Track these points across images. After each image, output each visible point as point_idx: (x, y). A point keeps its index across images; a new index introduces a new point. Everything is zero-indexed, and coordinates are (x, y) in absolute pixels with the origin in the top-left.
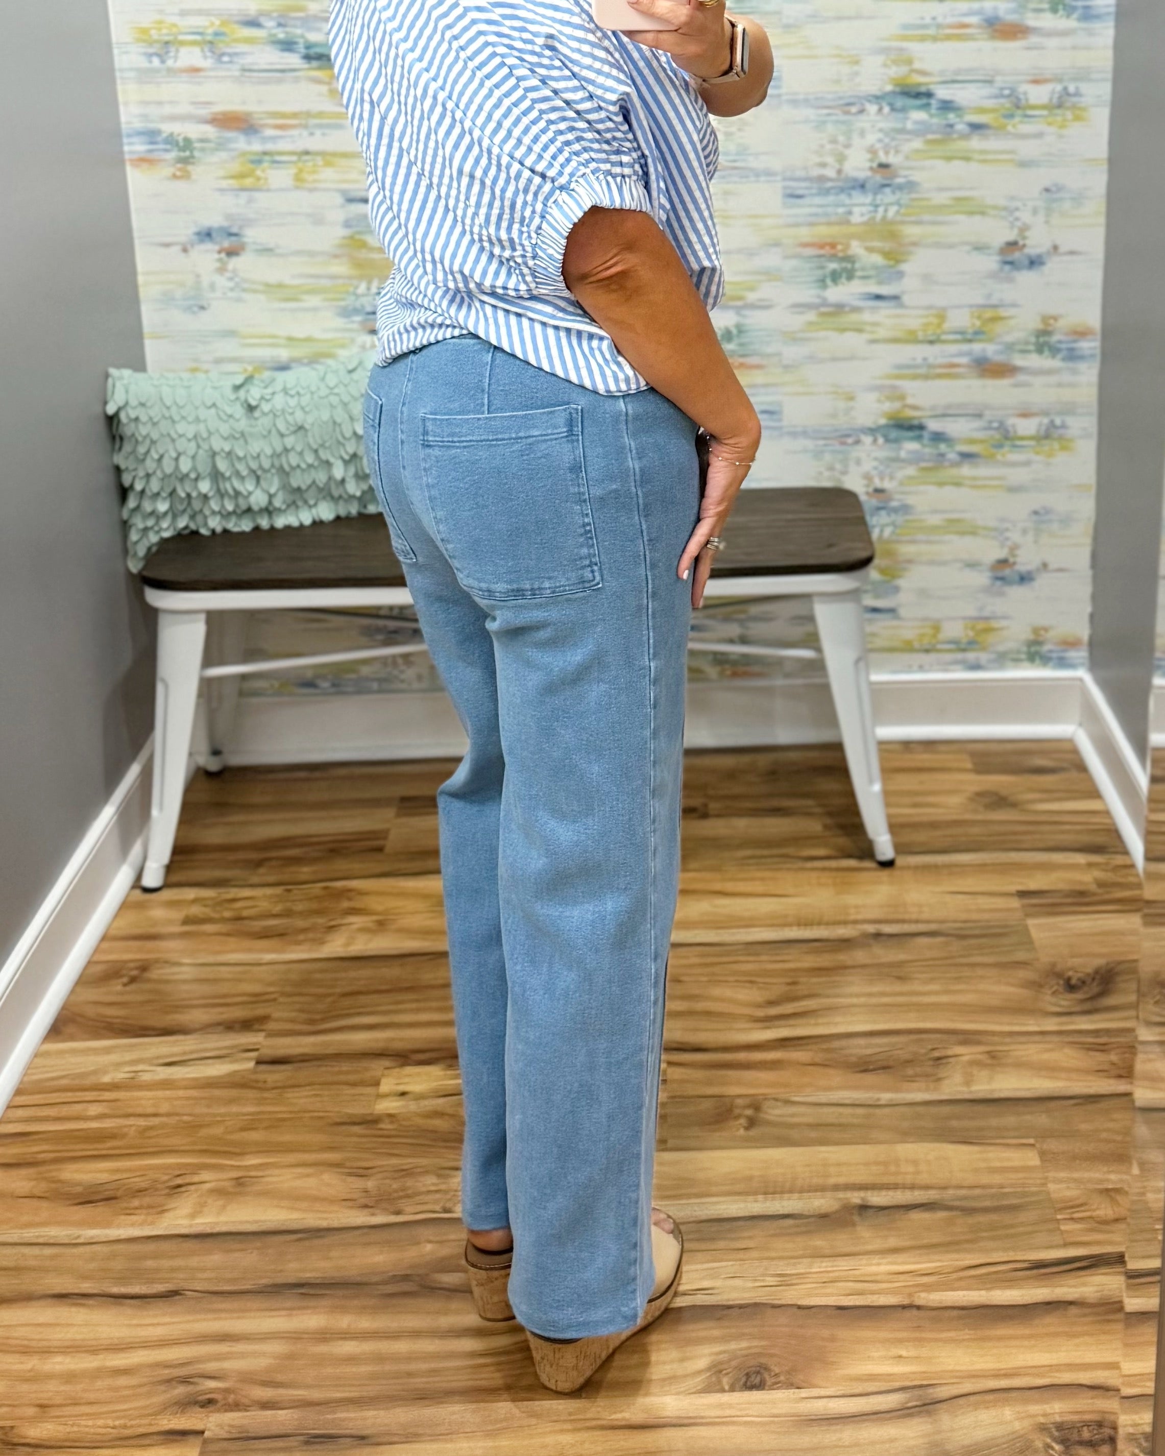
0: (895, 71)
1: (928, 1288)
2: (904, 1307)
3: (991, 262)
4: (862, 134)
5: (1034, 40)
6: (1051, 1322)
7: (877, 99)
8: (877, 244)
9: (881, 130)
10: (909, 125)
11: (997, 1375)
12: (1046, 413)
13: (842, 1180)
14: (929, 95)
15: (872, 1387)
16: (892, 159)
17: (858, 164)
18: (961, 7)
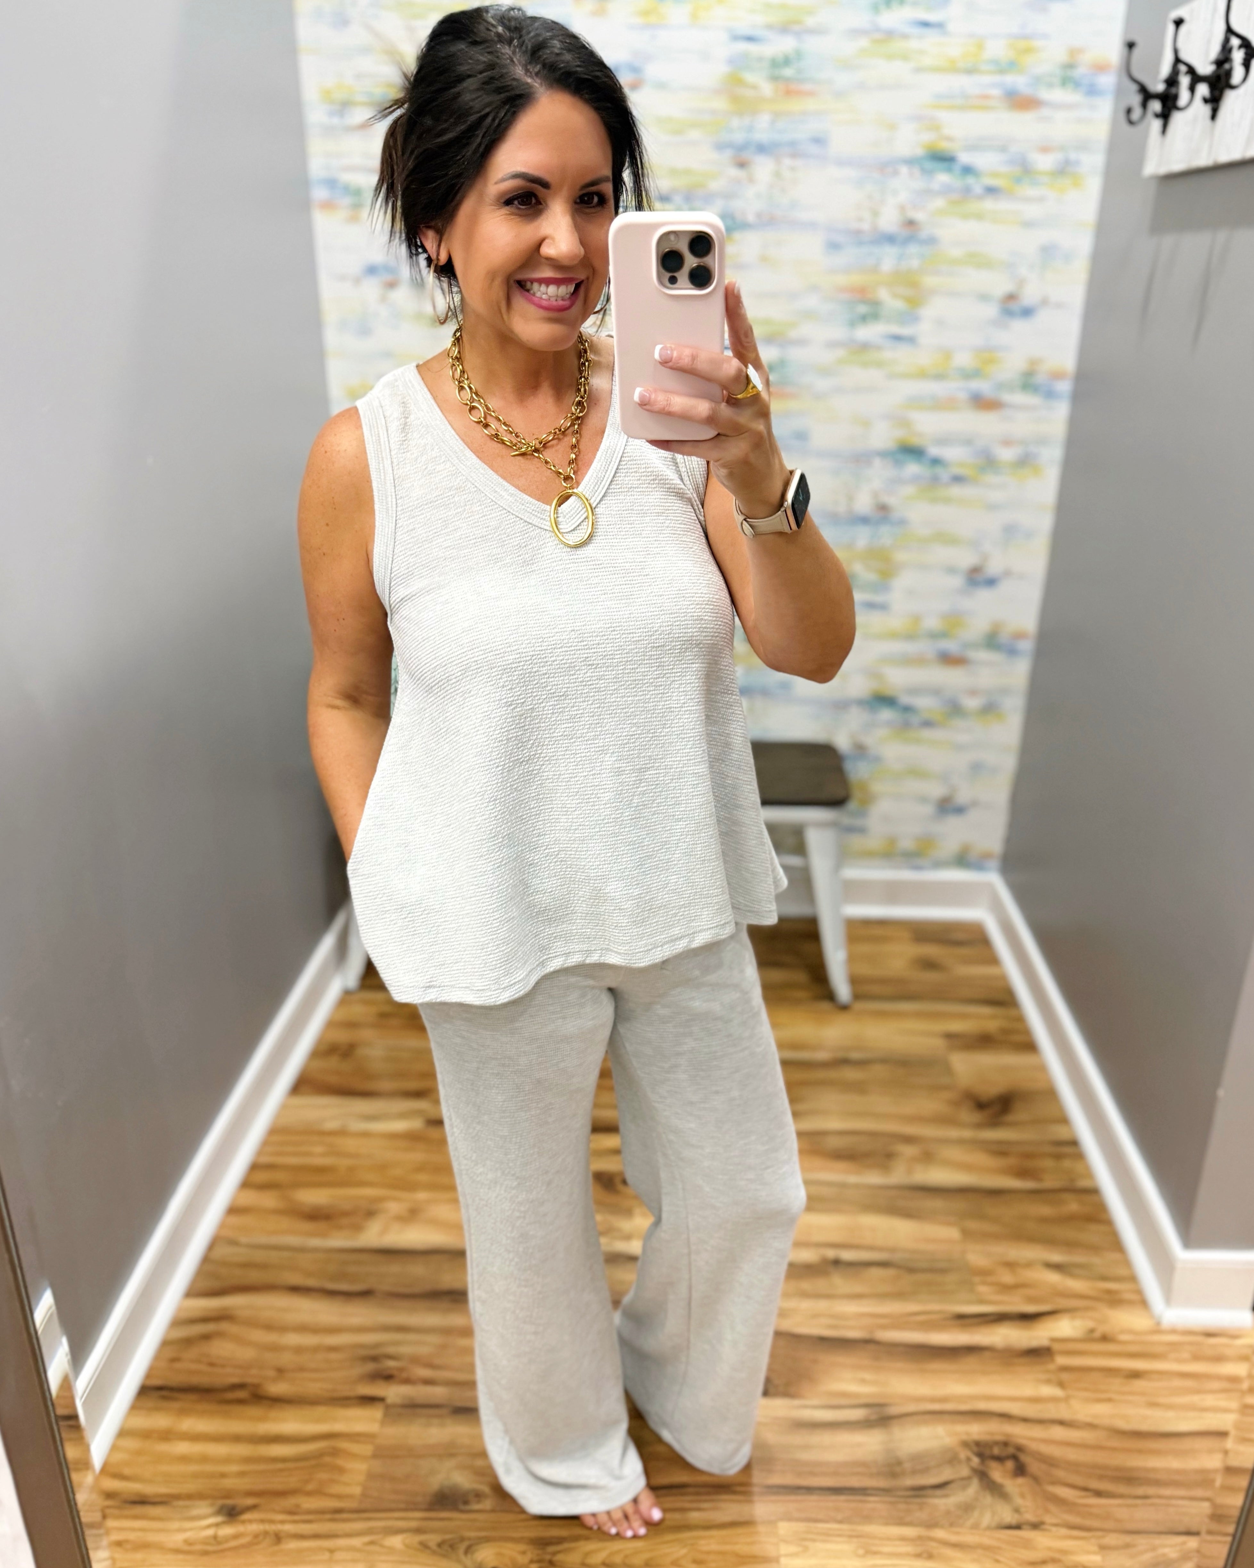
0: (899, 434)
1: (884, 1327)
2: (866, 1341)
3: (957, 581)
4: (869, 481)
5: (1007, 412)
6: (971, 1362)
7: (884, 454)
9: (884, 479)
10: (906, 475)
11: (933, 1400)
12: (987, 693)
13: (822, 1239)
14: (922, 452)
15: (843, 1401)
16: (891, 501)
17: (863, 503)
18: (954, 385)
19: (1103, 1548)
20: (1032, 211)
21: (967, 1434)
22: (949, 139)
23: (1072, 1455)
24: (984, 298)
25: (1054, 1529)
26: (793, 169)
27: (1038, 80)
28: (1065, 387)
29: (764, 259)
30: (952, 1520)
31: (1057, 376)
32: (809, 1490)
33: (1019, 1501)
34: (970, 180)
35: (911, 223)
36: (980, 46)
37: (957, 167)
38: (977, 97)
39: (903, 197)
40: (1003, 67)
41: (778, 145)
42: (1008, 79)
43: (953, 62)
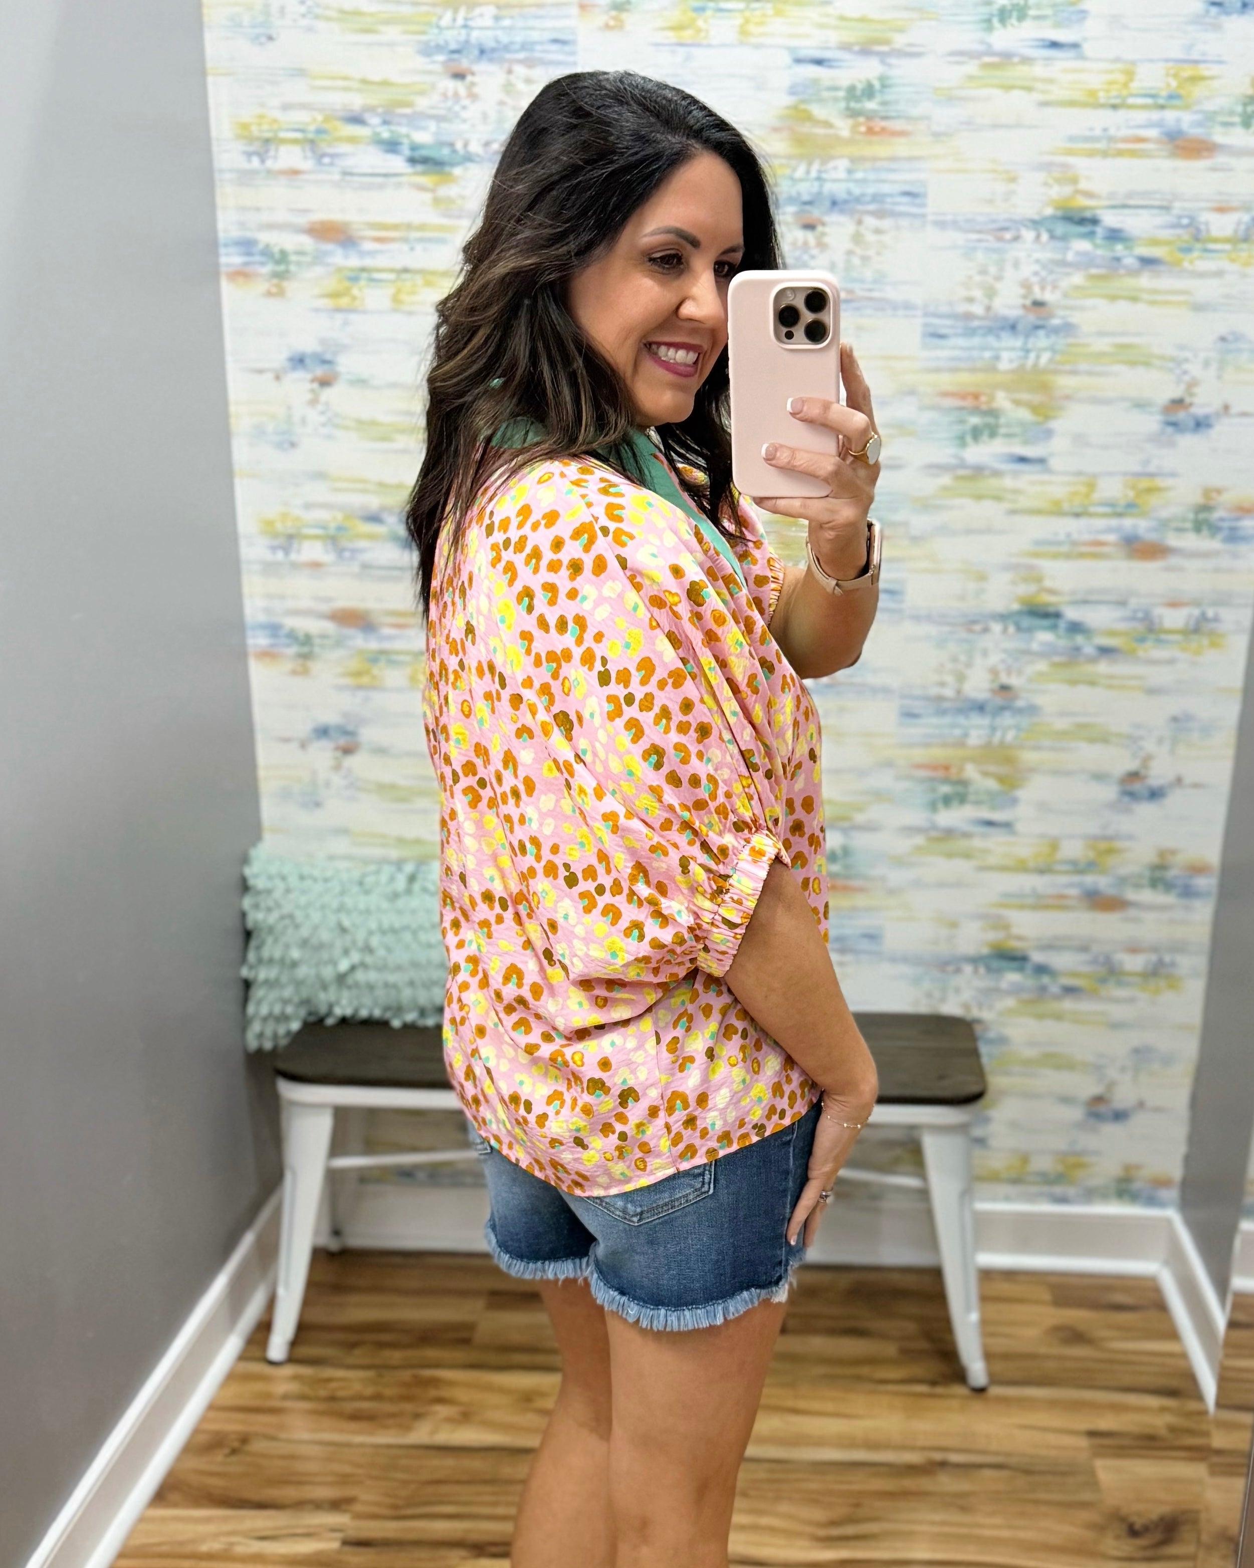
0: (1025, 590)
3: (1110, 792)
4: (985, 653)
5: (1173, 560)
7: (1003, 618)
8: (992, 768)
9: (1005, 651)
10: (1035, 646)
12: (1155, 949)
14: (1057, 615)
16: (1014, 681)
17: (978, 684)
18: (1100, 523)
20: (1206, 290)
22: (1089, 195)
24: (1140, 405)
26: (878, 231)
27: (1210, 118)
31: (1237, 511)
34: (1119, 247)
35: (1038, 304)
36: (1130, 75)
37: (1099, 230)
38: (1126, 140)
39: (1027, 270)
40: (1161, 101)
41: (858, 200)
42: (1170, 116)
43: (1093, 93)
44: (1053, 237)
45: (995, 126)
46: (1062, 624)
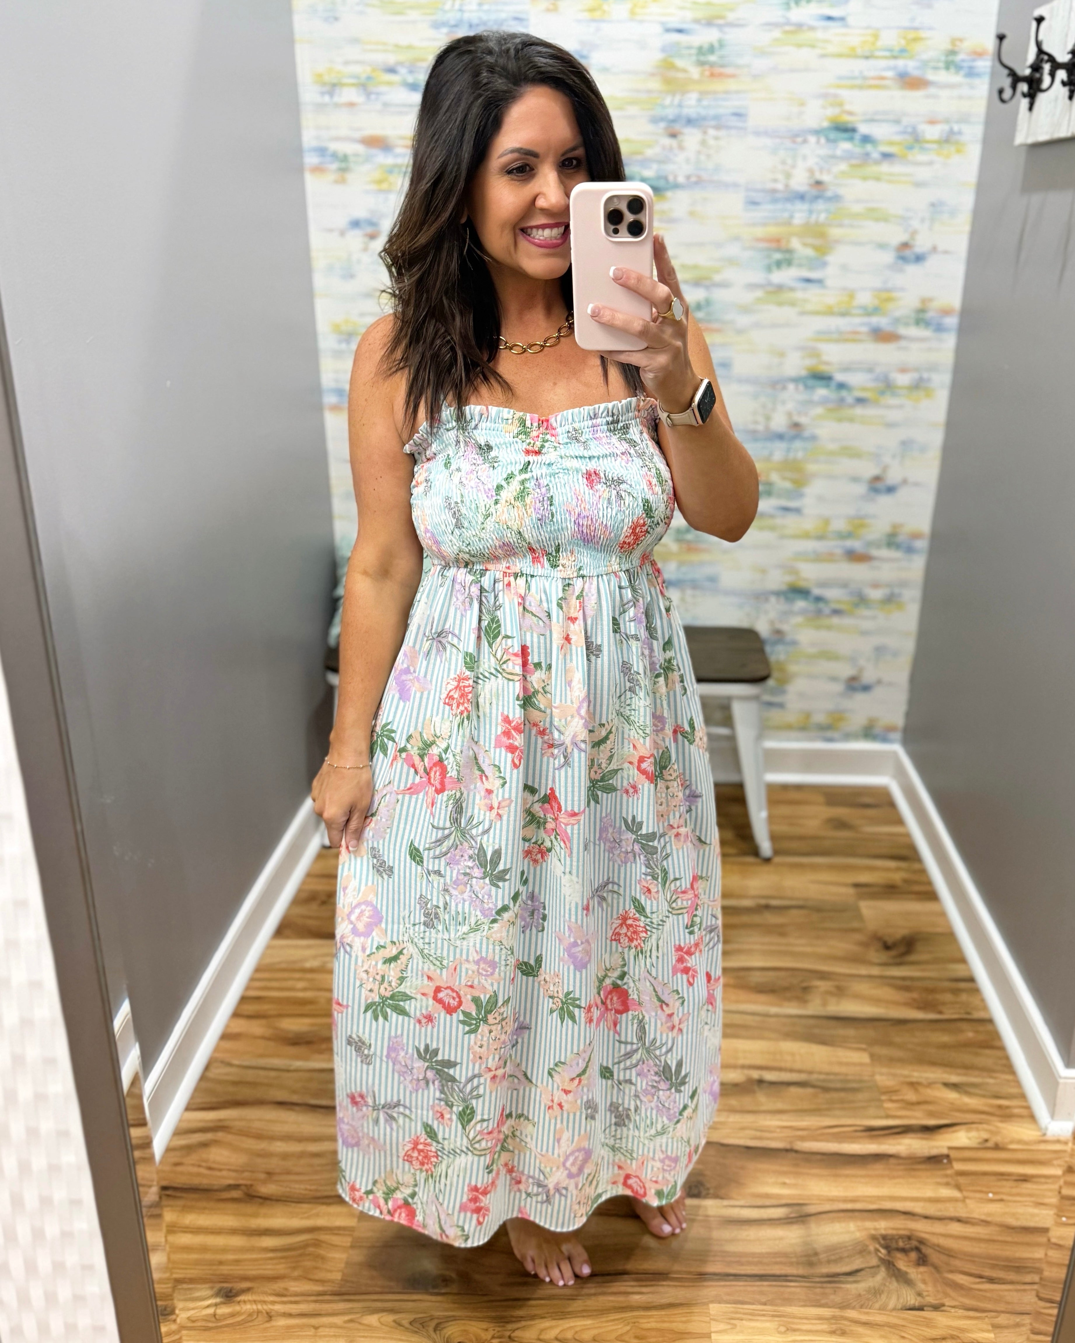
0: (809, 362)
1: (803, 1139)
2: (787, 1150)
3: (862, 489)
4: (784, 403)
5: (903, 343)
6: (879, 1168)
7: (796, 380)
8: (788, 475)
9: (797, 401)
10: (816, 398)
11: (845, 1200)
12: (889, 586)
13: (747, 1062)
14: (830, 378)
15: (768, 1202)
16: (803, 420)
17: (779, 422)
18: (857, 320)
19: (996, 1327)
21: (875, 1229)
22: (850, 113)
23: (967, 1247)
24: (882, 246)
25: (953, 1310)
26: (716, 138)
27: (925, 64)
28: (952, 321)
29: (692, 214)
30: (862, 1302)
31: (946, 312)
32: (737, 1277)
33: (921, 1286)
34: (869, 147)
35: (818, 184)
36: (876, 37)
37: (857, 136)
38: (874, 78)
39: (812, 162)
40: (895, 54)
41: (704, 118)
42: (901, 63)
43: (853, 49)
44: (828, 140)
45: (792, 70)
46: (833, 384)
